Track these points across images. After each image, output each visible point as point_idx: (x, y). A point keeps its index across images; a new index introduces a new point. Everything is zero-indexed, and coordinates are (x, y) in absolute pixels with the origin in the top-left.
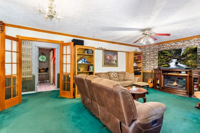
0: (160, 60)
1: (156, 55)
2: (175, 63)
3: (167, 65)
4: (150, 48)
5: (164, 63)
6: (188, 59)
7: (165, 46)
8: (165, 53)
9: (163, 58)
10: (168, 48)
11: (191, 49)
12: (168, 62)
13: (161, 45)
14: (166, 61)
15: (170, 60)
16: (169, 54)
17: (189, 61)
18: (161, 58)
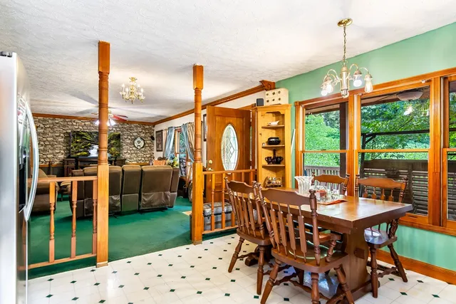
0: (75, 144)
1: (59, 136)
2: (96, 150)
3: (86, 153)
4: (44, 121)
5: (82, 150)
6: (112, 146)
7: (74, 124)
8: (83, 135)
9: (80, 143)
10: (81, 127)
11: (114, 135)
12: (87, 148)
13: (69, 120)
14: (85, 147)
15: (90, 146)
16: (89, 138)
17: (112, 149)
18: (77, 142)
